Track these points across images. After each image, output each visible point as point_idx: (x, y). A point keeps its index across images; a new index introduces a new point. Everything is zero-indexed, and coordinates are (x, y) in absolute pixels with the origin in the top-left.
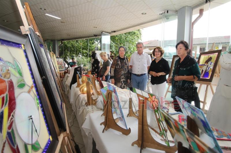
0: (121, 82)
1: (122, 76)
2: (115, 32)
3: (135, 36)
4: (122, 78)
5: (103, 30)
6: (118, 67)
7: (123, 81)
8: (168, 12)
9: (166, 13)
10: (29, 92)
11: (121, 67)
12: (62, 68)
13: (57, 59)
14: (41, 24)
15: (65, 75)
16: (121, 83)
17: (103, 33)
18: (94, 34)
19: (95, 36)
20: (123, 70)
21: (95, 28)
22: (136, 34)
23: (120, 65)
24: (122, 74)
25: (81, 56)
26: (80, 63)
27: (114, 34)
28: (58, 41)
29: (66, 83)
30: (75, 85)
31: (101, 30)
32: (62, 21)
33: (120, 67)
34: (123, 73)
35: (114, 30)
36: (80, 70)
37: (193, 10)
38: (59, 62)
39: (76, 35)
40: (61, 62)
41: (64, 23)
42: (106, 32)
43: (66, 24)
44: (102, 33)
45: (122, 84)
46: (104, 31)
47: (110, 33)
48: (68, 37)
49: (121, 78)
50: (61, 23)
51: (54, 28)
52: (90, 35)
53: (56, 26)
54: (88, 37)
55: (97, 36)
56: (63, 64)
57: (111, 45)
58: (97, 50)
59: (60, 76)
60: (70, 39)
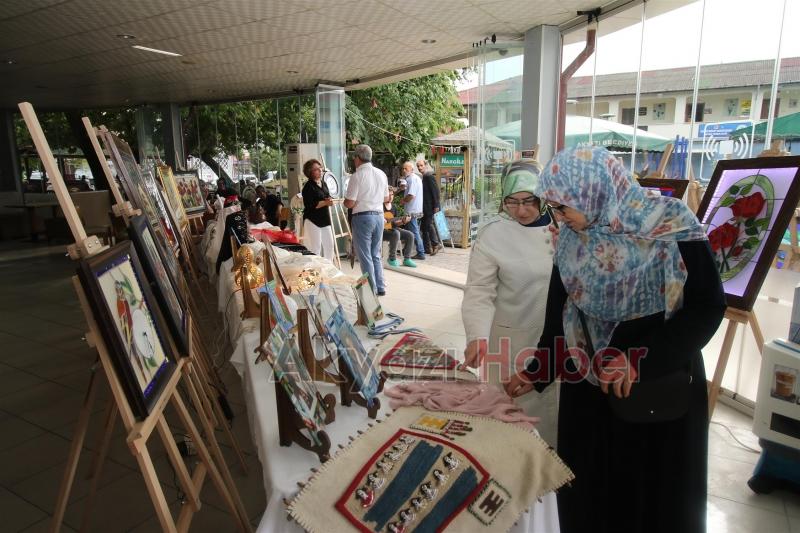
2: (357, 81)
5: (319, 78)
8: (494, 39)
9: (489, 42)
10: (140, 308)
12: (195, 205)
13: (179, 176)
15: (206, 225)
17: (320, 85)
18: (295, 88)
19: (298, 91)
21: (293, 74)
25: (262, 145)
27: (357, 87)
28: (180, 105)
29: (207, 254)
30: (228, 264)
31: (312, 77)
32: (186, 59)
35: (354, 77)
36: (242, 220)
37: (565, 37)
38: (186, 186)
40: (192, 185)
41: (192, 63)
42: (328, 83)
43: (197, 66)
44: (317, 85)
46: (324, 78)
47: (341, 85)
50: (183, 65)
52: (280, 89)
53: (168, 70)
54: (277, 95)
55: (304, 93)
56: (198, 189)
57: (350, 120)
58: (304, 141)
59: (192, 227)
60: (216, 101)
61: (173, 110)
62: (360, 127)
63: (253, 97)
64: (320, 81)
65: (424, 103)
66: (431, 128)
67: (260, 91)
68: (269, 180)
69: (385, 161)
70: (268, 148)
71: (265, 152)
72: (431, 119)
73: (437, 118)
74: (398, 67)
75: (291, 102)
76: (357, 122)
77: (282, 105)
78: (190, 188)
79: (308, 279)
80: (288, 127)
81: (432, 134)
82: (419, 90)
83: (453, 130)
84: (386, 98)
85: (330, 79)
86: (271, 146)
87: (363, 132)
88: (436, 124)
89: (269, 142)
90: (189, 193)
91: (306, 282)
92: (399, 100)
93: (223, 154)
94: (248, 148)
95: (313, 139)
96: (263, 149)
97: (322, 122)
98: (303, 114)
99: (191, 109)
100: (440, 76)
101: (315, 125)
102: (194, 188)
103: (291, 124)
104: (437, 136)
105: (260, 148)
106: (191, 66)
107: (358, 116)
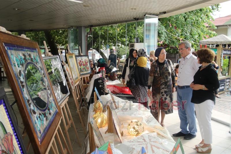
0: (162, 93)
1: (161, 85)
2: (165, 13)
3: (203, 15)
4: (163, 88)
5: (146, 12)
6: (157, 75)
7: (164, 92)
11: (160, 75)
12: (86, 71)
13: (80, 58)
14: (59, 9)
16: (161, 95)
18: (135, 17)
19: (136, 19)
20: (164, 78)
21: (134, 10)
22: (204, 12)
23: (159, 72)
24: (162, 82)
25: (120, 44)
26: (120, 53)
27: (164, 16)
28: (86, 27)
31: (143, 12)
32: (85, 5)
33: (158, 75)
34: (164, 81)
35: (164, 10)
38: (83, 62)
39: (108, 19)
40: (85, 62)
41: (88, 6)
42: (151, 14)
43: (91, 8)
44: (145, 15)
45: (163, 95)
46: (149, 12)
47: (157, 15)
48: (98, 22)
49: (161, 88)
50: (84, 7)
51: (77, 13)
54: (126, 21)
55: (138, 20)
56: (88, 64)
57: (160, 32)
58: (137, 42)
59: (84, 81)
60: (100, 25)
61: (83, 29)
62: (165, 35)
63: (116, 23)
64: (146, 13)
65: (196, 24)
66: (200, 36)
67: (119, 19)
68: (123, 59)
69: (173, 51)
70: (123, 45)
71: (121, 47)
72: (199, 31)
73: (202, 31)
74: (187, 3)
75: (133, 25)
76: (163, 33)
77: (129, 26)
78: (84, 63)
79: (134, 128)
80: (131, 36)
81: (200, 39)
82: (194, 18)
83: (210, 37)
84: (177, 22)
85: (151, 12)
86: (124, 45)
87: (165, 37)
88: (202, 34)
89: (123, 43)
90: (84, 65)
91: (133, 129)
92: (184, 22)
93: (104, 48)
94: (114, 46)
95: (142, 41)
96: (120, 46)
97: (146, 35)
98: (138, 31)
99: (90, 29)
100: (205, 10)
101: (143, 35)
102: (86, 63)
103: (132, 35)
104: (203, 40)
105: (119, 46)
106: (88, 8)
107: (164, 30)
